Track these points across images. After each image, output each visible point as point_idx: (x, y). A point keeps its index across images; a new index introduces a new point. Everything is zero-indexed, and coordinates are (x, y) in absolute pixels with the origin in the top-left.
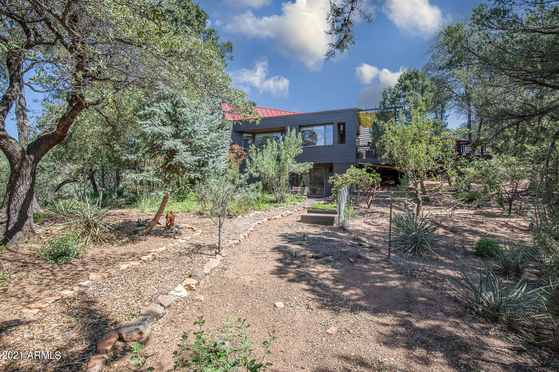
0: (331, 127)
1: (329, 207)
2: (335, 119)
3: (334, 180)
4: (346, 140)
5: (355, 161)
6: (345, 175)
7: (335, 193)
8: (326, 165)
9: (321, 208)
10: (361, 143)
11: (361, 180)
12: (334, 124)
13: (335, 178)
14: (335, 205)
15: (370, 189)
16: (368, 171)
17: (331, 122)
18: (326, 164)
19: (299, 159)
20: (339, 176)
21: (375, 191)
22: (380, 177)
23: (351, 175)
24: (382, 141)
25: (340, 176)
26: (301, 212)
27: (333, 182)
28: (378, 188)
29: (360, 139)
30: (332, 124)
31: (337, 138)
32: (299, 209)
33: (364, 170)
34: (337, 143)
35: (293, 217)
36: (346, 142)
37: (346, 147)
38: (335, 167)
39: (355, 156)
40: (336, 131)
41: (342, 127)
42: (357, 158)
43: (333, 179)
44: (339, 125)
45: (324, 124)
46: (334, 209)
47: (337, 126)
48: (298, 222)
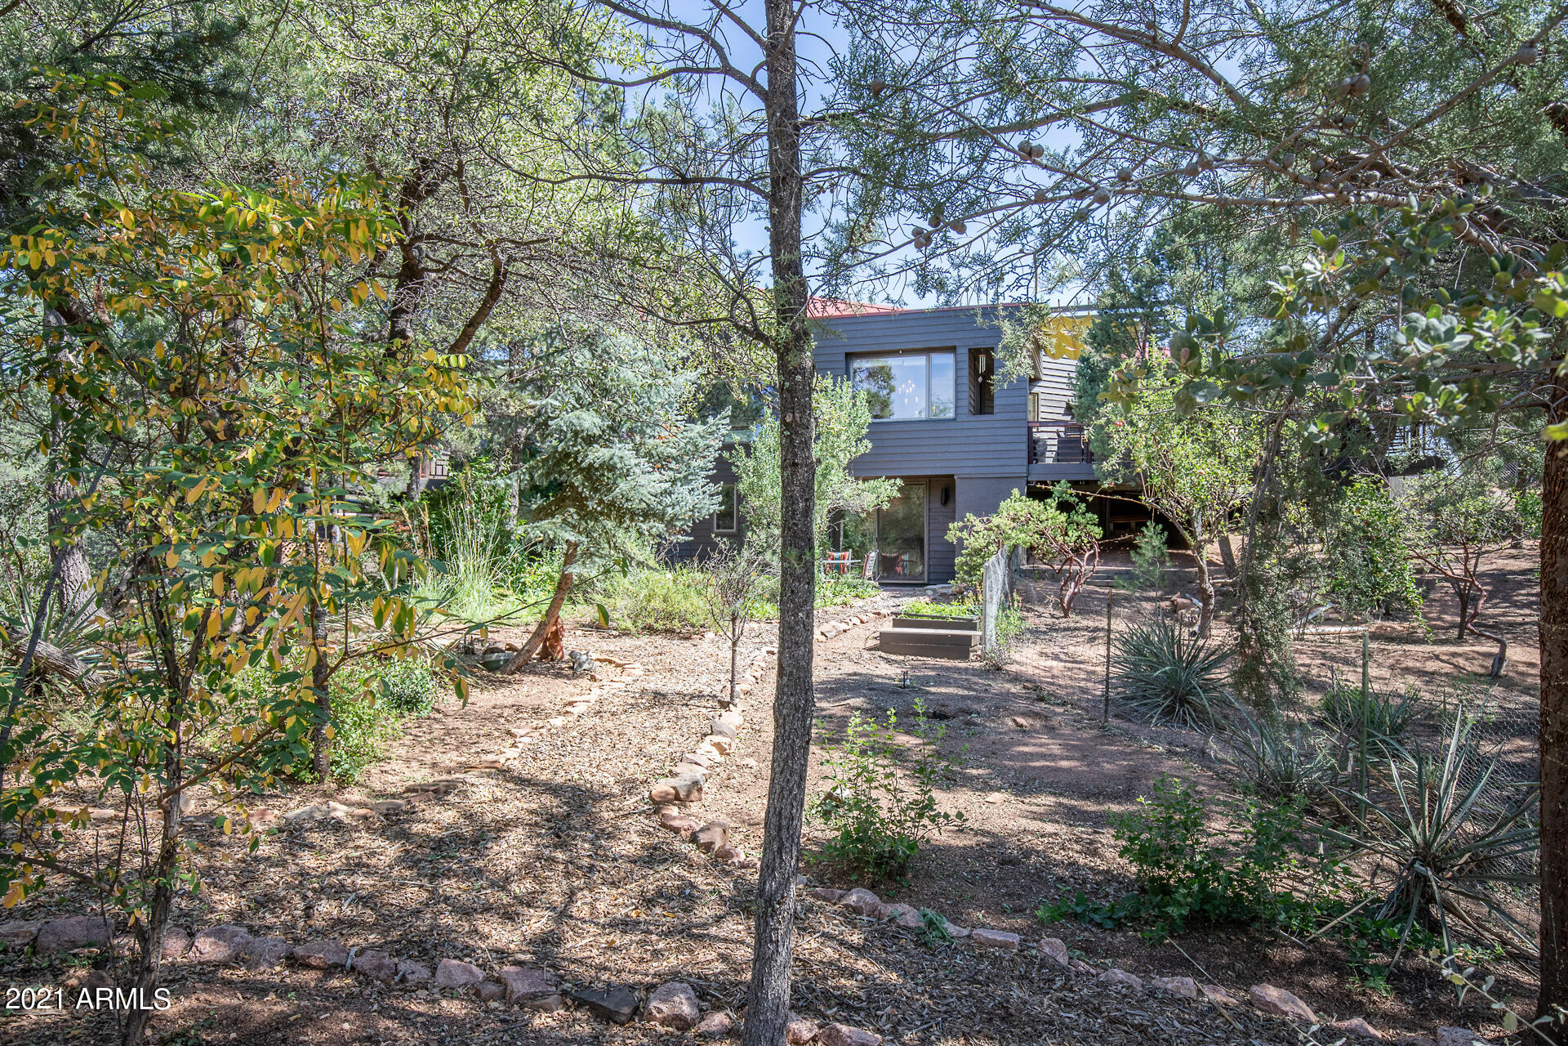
0: (949, 359)
1: (953, 610)
2: (960, 335)
3: (965, 534)
4: (997, 402)
5: (1024, 470)
6: (996, 520)
7: (966, 572)
8: (930, 481)
9: (930, 613)
10: (1042, 415)
11: (1042, 534)
12: (959, 351)
13: (965, 527)
14: (969, 604)
15: (1069, 561)
16: (1064, 507)
17: (949, 344)
18: (930, 477)
19: (860, 469)
20: (977, 522)
21: (1085, 567)
22: (1099, 525)
23: (1014, 520)
24: (1103, 421)
25: (982, 521)
26: (870, 625)
27: (960, 540)
28: (1092, 556)
29: (1042, 396)
30: (952, 349)
31: (965, 396)
32: (865, 618)
33: (1052, 502)
34: (966, 410)
35: (853, 638)
36: (996, 410)
37: (998, 425)
38: (961, 491)
39: (1025, 454)
40: (966, 372)
41: (983, 359)
42: (1030, 462)
43: (961, 530)
44: (974, 354)
45: (927, 351)
46: (968, 616)
47: (966, 358)
48: (870, 649)
